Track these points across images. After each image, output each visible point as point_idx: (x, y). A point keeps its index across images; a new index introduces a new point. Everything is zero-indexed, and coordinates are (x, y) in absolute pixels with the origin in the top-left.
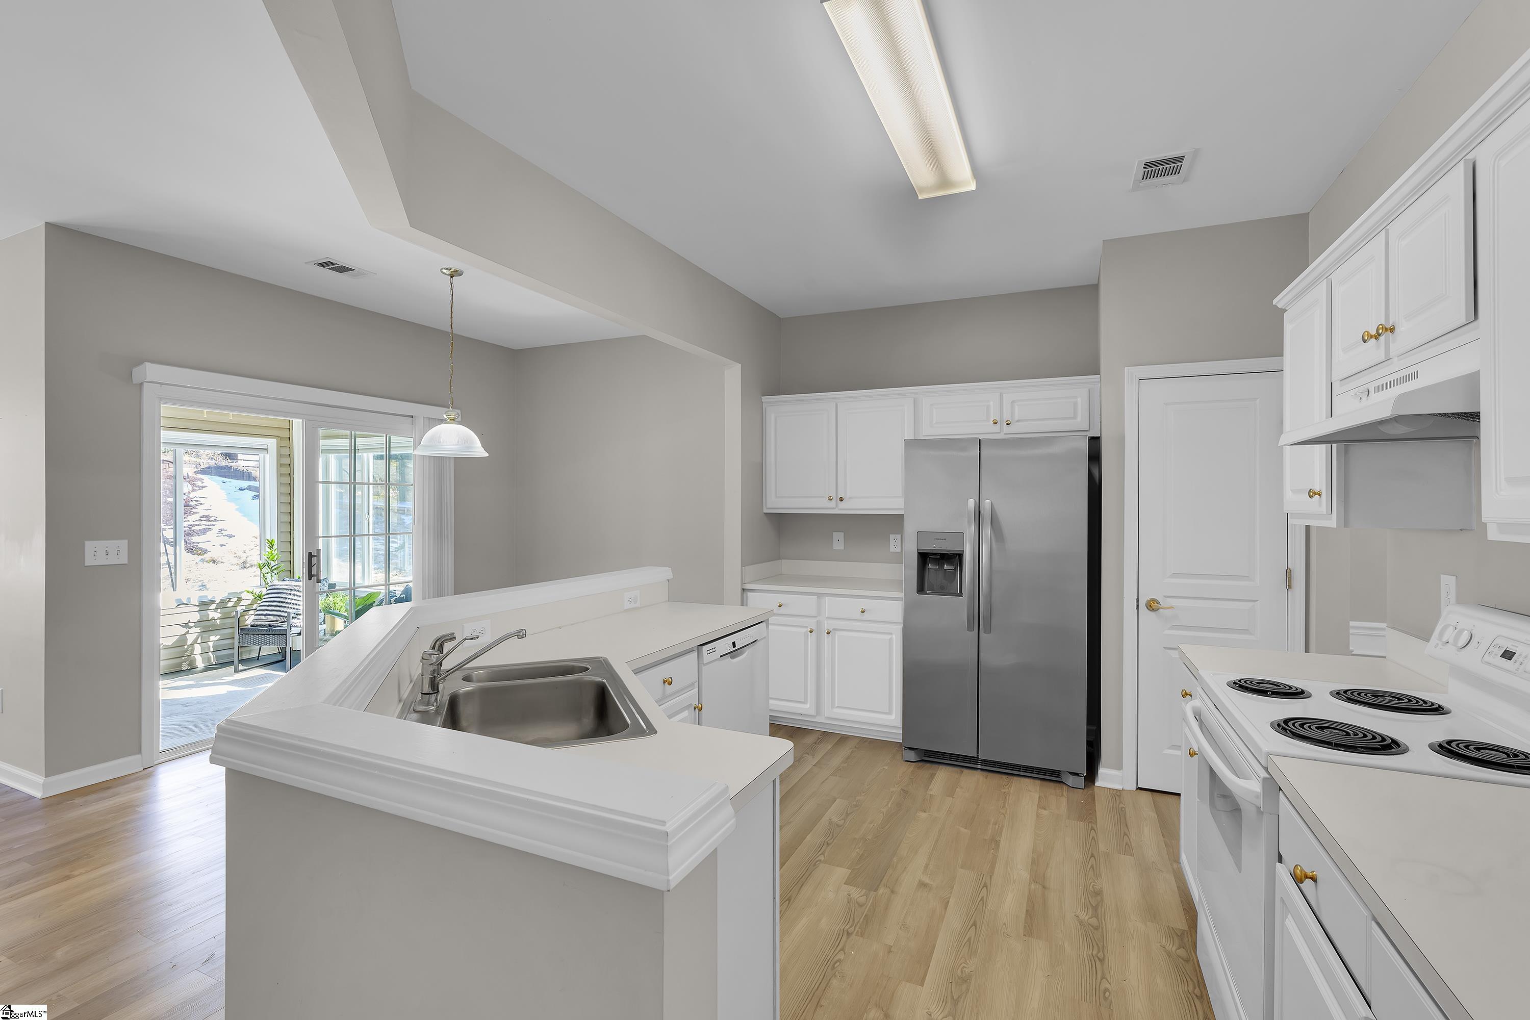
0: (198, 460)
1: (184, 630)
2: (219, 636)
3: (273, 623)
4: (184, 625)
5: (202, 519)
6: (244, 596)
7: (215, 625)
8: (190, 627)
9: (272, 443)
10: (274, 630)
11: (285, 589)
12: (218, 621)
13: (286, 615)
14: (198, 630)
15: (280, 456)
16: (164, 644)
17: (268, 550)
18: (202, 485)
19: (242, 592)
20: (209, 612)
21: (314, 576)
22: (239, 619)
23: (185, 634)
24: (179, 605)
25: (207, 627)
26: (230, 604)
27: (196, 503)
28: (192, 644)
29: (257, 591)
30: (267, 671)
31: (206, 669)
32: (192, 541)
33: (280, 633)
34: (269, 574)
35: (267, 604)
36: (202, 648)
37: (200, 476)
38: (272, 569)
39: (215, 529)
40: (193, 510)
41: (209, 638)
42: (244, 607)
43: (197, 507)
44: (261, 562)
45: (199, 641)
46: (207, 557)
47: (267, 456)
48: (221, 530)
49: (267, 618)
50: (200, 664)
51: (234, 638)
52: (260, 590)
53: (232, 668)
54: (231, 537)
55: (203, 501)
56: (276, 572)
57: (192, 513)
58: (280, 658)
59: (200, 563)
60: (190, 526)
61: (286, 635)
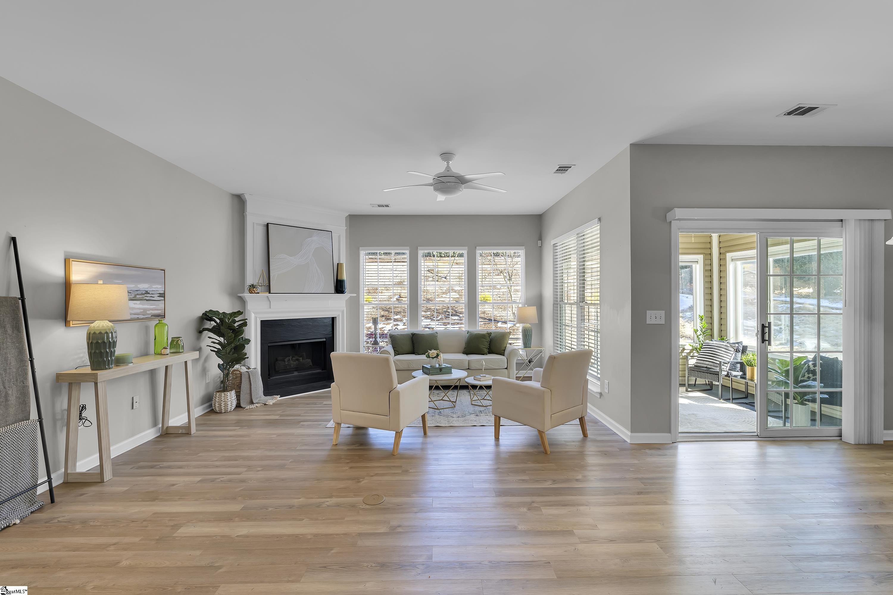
3: (709, 366)
6: (686, 347)
9: (700, 258)
10: (710, 371)
11: (715, 346)
13: (718, 363)
15: (705, 265)
21: (766, 340)
29: (694, 345)
30: (705, 395)
33: (714, 373)
34: (703, 336)
35: (704, 354)
42: (686, 354)
47: (698, 266)
49: (704, 362)
51: (685, 371)
53: (685, 389)
58: (709, 387)
61: (719, 375)
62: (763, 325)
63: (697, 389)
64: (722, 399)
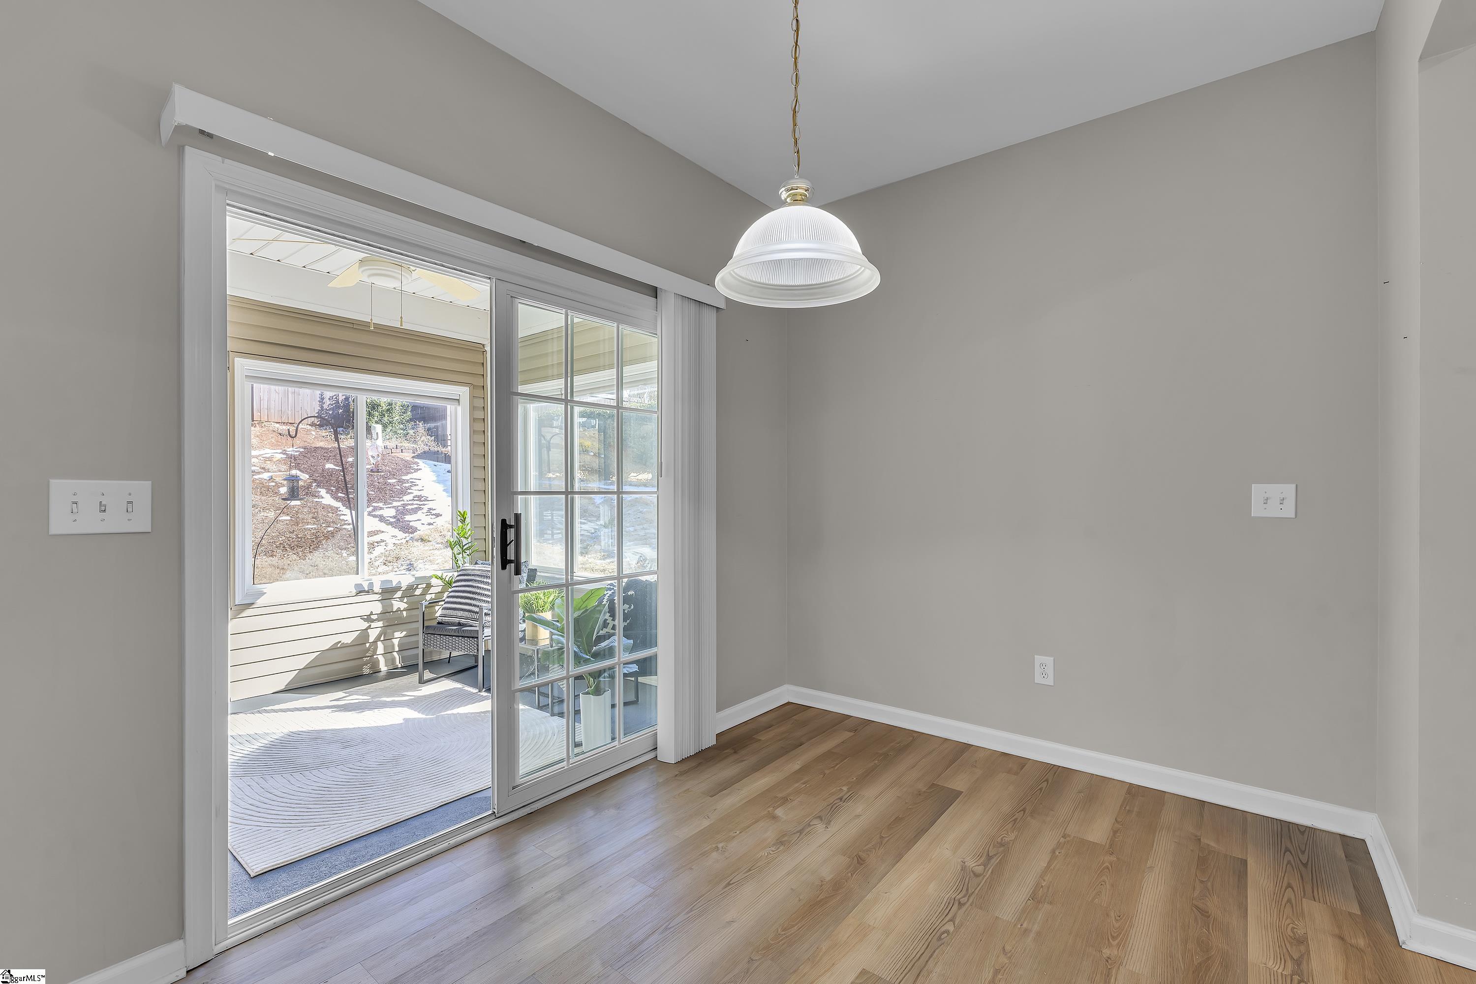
0: (415, 446)
1: (365, 625)
2: (405, 633)
3: (462, 621)
4: (366, 617)
5: (415, 499)
6: (434, 581)
7: (401, 617)
8: (373, 621)
9: (466, 389)
10: (463, 630)
11: (478, 575)
12: (405, 613)
13: (477, 610)
14: (380, 624)
15: (473, 408)
16: (342, 642)
17: (460, 524)
18: (416, 468)
19: (431, 577)
20: (393, 602)
21: (511, 562)
22: (424, 613)
23: (367, 629)
24: (361, 592)
25: (391, 621)
26: (418, 592)
27: (411, 484)
28: (375, 642)
29: (448, 576)
31: (391, 675)
32: (405, 519)
33: (470, 635)
34: (461, 555)
35: (457, 594)
36: (384, 647)
37: (416, 460)
38: (464, 548)
39: (426, 508)
40: (408, 491)
41: (393, 635)
42: (432, 597)
43: (412, 488)
44: (452, 540)
45: (382, 639)
46: (416, 535)
47: (459, 409)
48: (430, 509)
49: (456, 613)
50: (383, 668)
51: (419, 636)
52: (450, 574)
53: (415, 677)
54: (438, 516)
55: (418, 482)
56: (468, 552)
57: (407, 493)
59: (410, 541)
60: (404, 505)
61: (477, 638)
62: (504, 522)
63: (449, 671)
64: (484, 690)
